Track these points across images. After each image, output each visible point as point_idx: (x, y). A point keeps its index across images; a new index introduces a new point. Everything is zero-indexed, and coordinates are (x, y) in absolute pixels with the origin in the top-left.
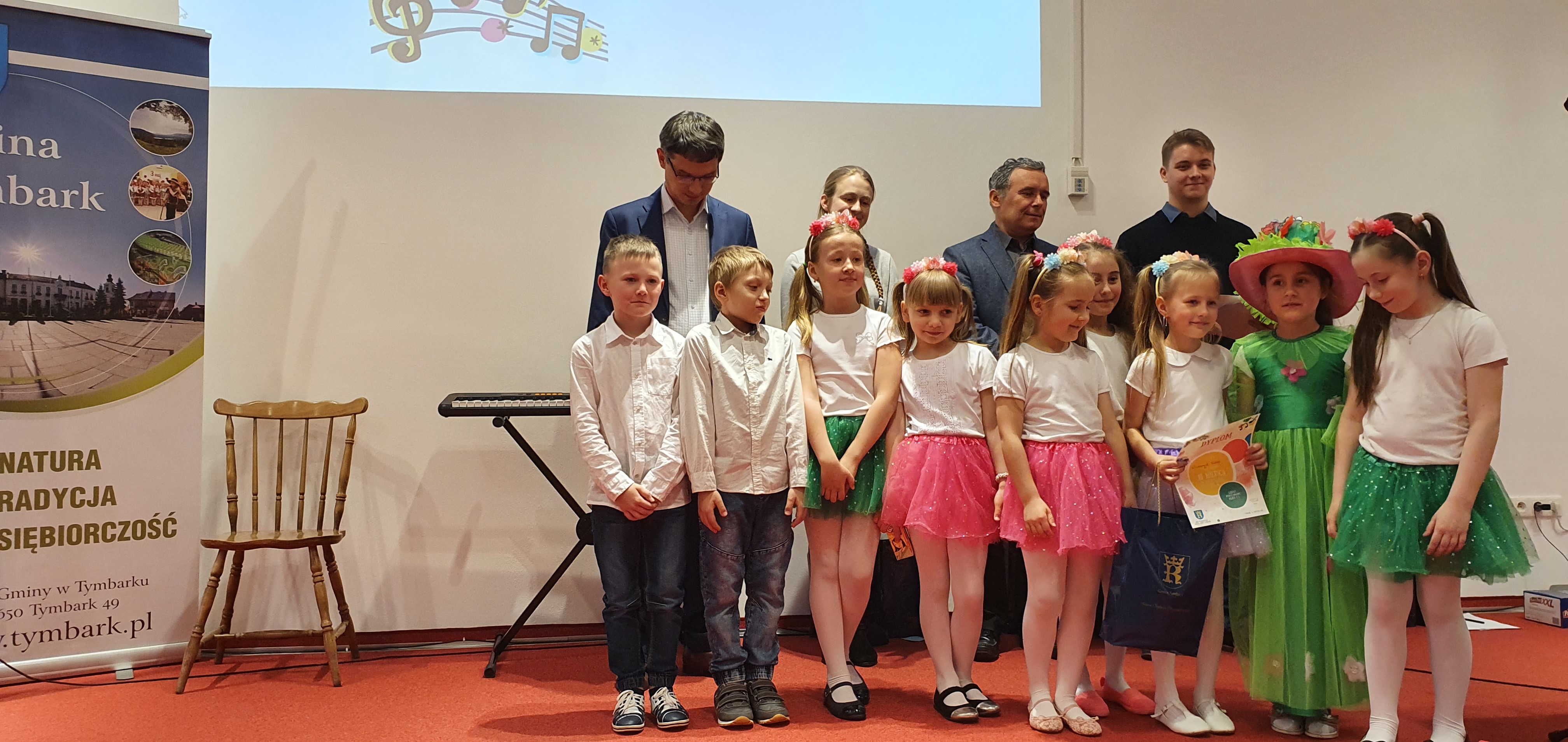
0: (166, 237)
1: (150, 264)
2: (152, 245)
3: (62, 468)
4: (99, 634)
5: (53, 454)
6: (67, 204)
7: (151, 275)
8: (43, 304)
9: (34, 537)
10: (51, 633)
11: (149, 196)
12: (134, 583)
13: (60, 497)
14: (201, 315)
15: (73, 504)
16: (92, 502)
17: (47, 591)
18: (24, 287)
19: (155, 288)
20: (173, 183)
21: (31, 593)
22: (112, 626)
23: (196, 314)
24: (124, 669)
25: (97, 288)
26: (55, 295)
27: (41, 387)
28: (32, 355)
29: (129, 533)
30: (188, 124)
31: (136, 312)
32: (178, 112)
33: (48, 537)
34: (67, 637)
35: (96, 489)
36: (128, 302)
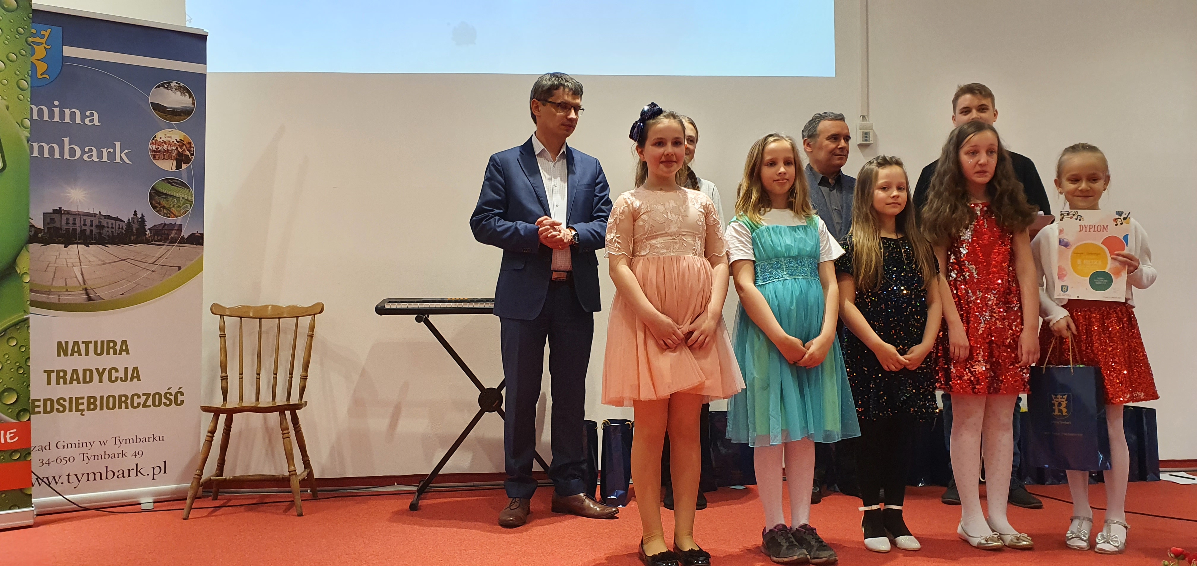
0: (175, 183)
1: (164, 203)
2: (166, 189)
3: (102, 353)
4: (129, 476)
5: (96, 342)
6: (105, 159)
7: (165, 211)
8: (88, 233)
9: (83, 404)
10: (95, 474)
11: (163, 152)
12: (154, 439)
13: (101, 375)
14: (201, 241)
15: (110, 380)
16: (123, 379)
17: (92, 444)
18: (74, 219)
19: (169, 220)
20: (181, 143)
21: (81, 445)
22: (138, 470)
23: (197, 240)
24: (147, 502)
25: (126, 221)
26: (97, 226)
27: (87, 294)
28: (80, 270)
29: (150, 402)
30: (191, 99)
31: (154, 238)
32: (184, 90)
33: (92, 403)
34: (107, 478)
35: (126, 369)
36: (148, 231)
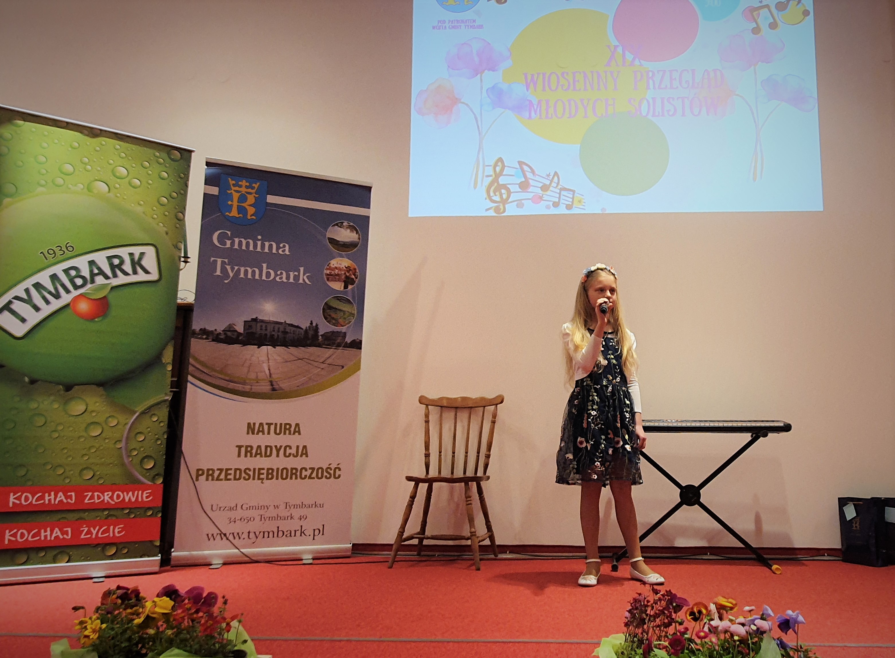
0: (343, 299)
1: (333, 315)
2: (335, 304)
3: (280, 433)
4: (295, 536)
5: (276, 424)
6: (291, 280)
7: (334, 321)
8: (276, 336)
9: (263, 474)
10: (269, 533)
11: (335, 275)
12: (316, 505)
13: (278, 451)
14: (360, 345)
15: (285, 455)
16: (295, 454)
17: (268, 507)
18: (266, 326)
19: (336, 329)
20: (348, 269)
21: (260, 508)
22: (302, 531)
23: (357, 345)
24: (307, 558)
25: (304, 328)
26: (282, 332)
27: (272, 385)
28: (268, 366)
29: (314, 475)
30: (358, 235)
31: (324, 342)
32: (353, 228)
33: (271, 474)
34: (278, 536)
35: (298, 447)
36: (320, 337)
